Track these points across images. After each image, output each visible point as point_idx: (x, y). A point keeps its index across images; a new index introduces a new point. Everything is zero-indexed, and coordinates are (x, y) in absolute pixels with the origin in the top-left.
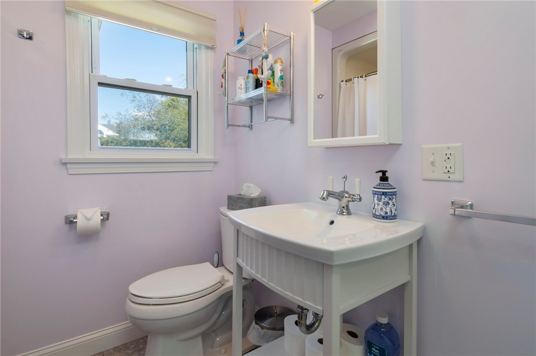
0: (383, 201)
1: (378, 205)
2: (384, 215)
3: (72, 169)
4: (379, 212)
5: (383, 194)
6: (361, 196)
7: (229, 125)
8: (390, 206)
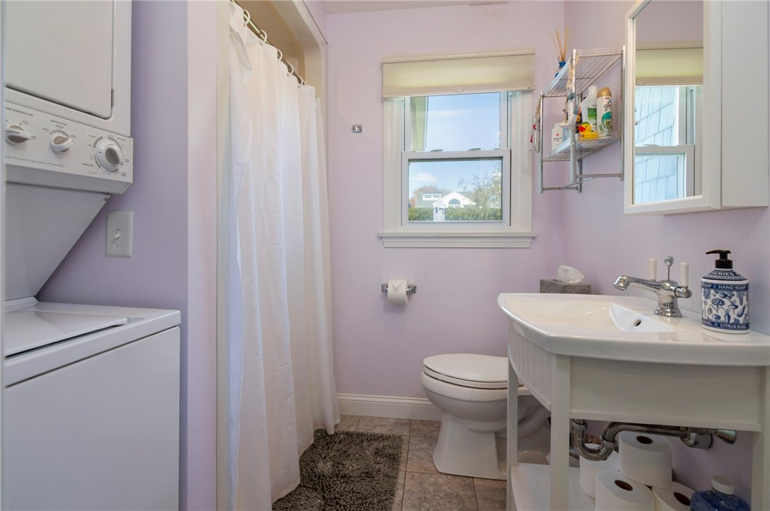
0: (712, 297)
1: (706, 303)
2: (713, 320)
3: (388, 243)
4: (707, 315)
5: (712, 286)
6: (689, 288)
7: (543, 189)
8: (725, 307)
